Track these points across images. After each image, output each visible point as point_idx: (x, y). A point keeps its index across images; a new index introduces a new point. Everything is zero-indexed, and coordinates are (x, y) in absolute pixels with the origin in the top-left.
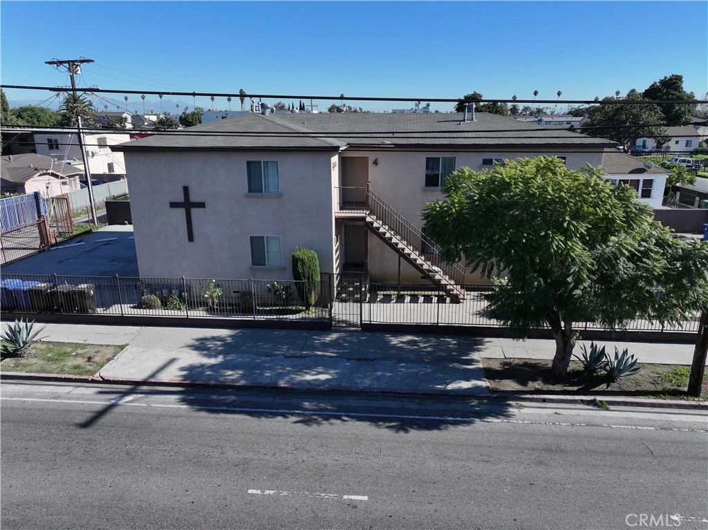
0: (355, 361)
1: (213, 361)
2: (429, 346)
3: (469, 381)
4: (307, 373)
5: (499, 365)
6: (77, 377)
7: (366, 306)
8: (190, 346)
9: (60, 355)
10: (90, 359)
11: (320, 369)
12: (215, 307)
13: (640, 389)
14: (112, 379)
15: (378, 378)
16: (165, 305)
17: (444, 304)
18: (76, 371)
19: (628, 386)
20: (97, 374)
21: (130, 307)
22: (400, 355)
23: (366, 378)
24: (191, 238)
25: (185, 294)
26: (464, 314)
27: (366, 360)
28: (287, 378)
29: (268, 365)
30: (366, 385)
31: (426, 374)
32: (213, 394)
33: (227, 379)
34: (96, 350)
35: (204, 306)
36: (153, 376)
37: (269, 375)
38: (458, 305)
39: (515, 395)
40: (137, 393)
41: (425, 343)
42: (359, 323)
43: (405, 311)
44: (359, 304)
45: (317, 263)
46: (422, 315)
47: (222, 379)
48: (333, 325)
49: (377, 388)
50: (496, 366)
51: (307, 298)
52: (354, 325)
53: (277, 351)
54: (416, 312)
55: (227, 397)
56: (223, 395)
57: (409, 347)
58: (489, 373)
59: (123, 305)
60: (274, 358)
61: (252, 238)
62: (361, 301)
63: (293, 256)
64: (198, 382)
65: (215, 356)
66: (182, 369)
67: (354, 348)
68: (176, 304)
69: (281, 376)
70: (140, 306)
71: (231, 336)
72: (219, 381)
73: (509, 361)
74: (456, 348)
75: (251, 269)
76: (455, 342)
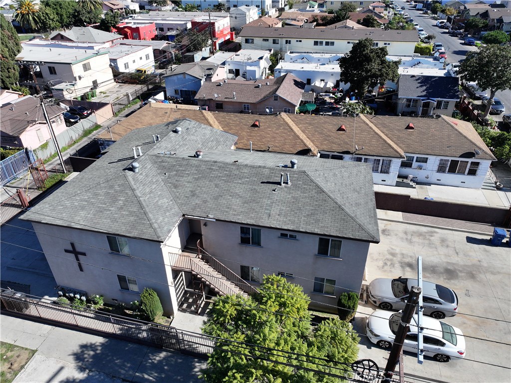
1: (81, 376)
8: (75, 354)
10: (11, 365)
24: (81, 270)
34: (18, 354)
61: (118, 275)
75: (121, 291)
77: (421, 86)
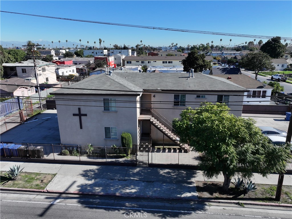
0: (146, 182)
1: (90, 182)
2: (175, 175)
3: (191, 193)
4: (127, 189)
5: (202, 185)
6: (38, 190)
7: (150, 154)
8: (81, 175)
9: (30, 179)
10: (42, 181)
11: (132, 187)
12: (91, 154)
13: (257, 197)
14: (51, 191)
15: (155, 191)
16: (71, 153)
17: (181, 153)
18: (37, 187)
19: (252, 196)
20: (45, 189)
21: (57, 155)
22: (164, 180)
23: (150, 191)
24: (81, 128)
25: (79, 149)
26: (189, 158)
27: (150, 182)
28: (119, 191)
29: (112, 184)
30: (150, 195)
31: (174, 189)
32: (91, 199)
33: (96, 192)
34: (44, 176)
35: (86, 154)
36: (67, 190)
37: (112, 189)
38: (186, 153)
39: (208, 200)
40: (61, 198)
41: (173, 173)
42: (148, 163)
43: (166, 156)
44: (147, 153)
45: (131, 139)
46: (172, 159)
47: (94, 191)
48: (137, 164)
49: (154, 196)
50: (201, 185)
51: (127, 152)
52: (145, 164)
53: (115, 177)
54: (170, 157)
55: (96, 200)
56: (94, 199)
57: (167, 175)
58: (198, 189)
59: (54, 154)
60: (114, 181)
61: (105, 128)
62: (148, 151)
63: (122, 136)
64: (85, 193)
65: (91, 180)
66: (78, 186)
67: (146, 176)
68: (75, 154)
69: (117, 190)
70: (61, 154)
71: (97, 169)
72: (93, 193)
73: (206, 182)
74: (186, 176)
75: (105, 140)
76: (185, 173)
77: (223, 72)
